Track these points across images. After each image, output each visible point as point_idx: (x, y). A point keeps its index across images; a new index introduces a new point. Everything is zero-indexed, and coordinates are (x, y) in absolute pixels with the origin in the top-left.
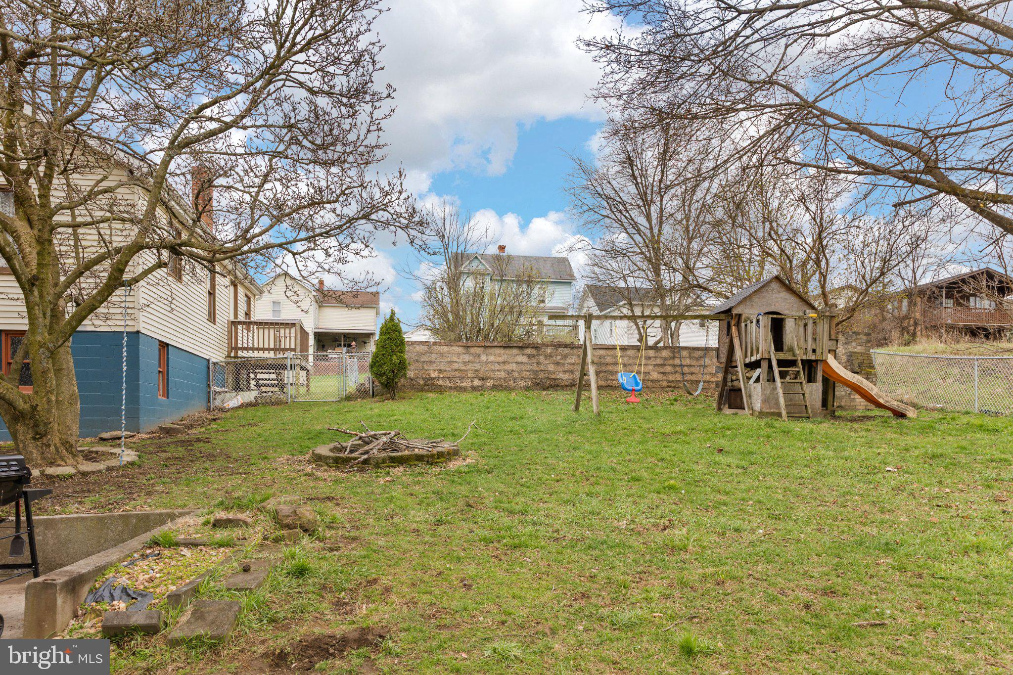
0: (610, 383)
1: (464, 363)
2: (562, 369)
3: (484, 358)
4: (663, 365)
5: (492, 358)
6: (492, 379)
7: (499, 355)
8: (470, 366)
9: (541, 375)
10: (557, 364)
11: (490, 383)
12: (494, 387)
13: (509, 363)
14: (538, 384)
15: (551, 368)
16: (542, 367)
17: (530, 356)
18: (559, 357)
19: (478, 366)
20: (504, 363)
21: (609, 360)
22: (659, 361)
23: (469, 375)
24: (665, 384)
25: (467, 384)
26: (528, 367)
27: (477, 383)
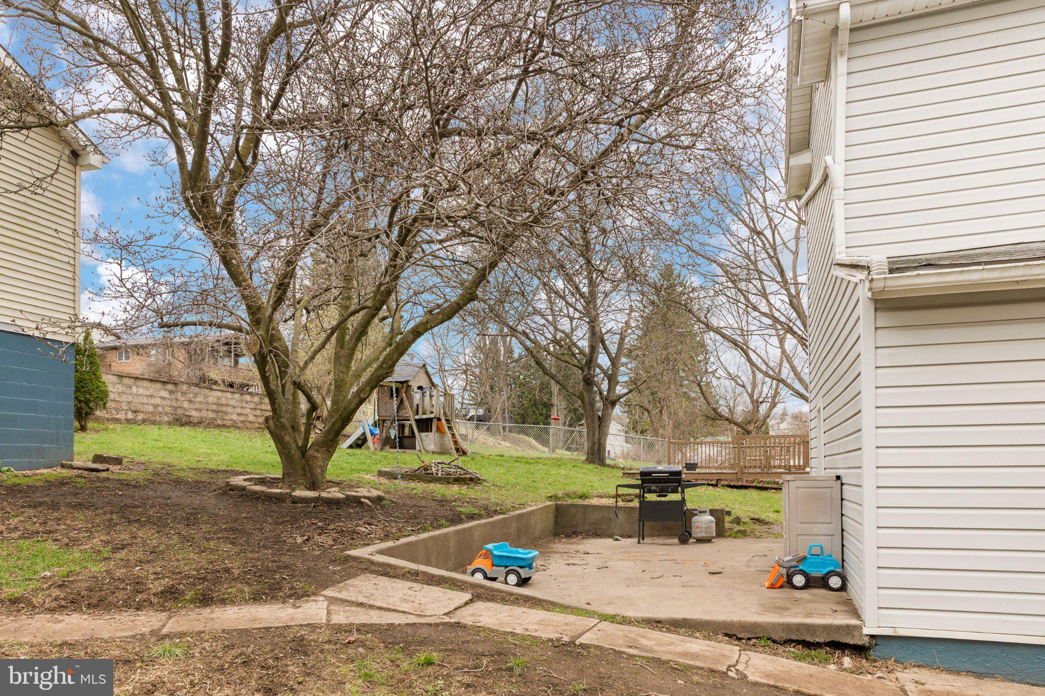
0: (225, 422)
1: (119, 393)
2: (194, 407)
3: (134, 390)
4: (255, 409)
5: (141, 391)
6: (142, 412)
7: (147, 388)
8: (124, 398)
9: (179, 412)
10: (190, 401)
11: (140, 417)
12: (144, 421)
13: (155, 397)
14: (177, 420)
15: (186, 405)
16: (179, 404)
17: (171, 392)
18: (191, 395)
19: (130, 399)
20: (151, 396)
21: (223, 401)
22: (253, 406)
23: (124, 407)
24: (257, 425)
25: (121, 416)
26: (168, 403)
27: (130, 416)
